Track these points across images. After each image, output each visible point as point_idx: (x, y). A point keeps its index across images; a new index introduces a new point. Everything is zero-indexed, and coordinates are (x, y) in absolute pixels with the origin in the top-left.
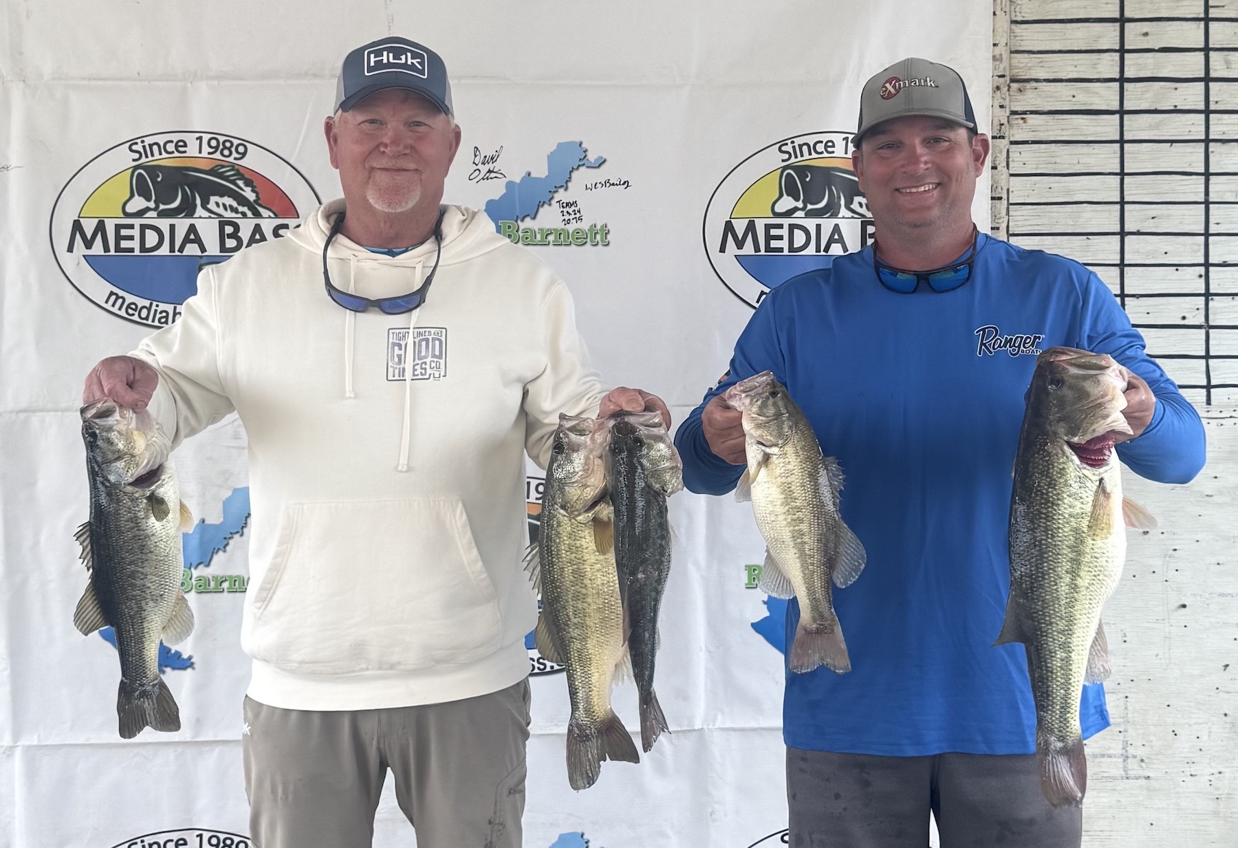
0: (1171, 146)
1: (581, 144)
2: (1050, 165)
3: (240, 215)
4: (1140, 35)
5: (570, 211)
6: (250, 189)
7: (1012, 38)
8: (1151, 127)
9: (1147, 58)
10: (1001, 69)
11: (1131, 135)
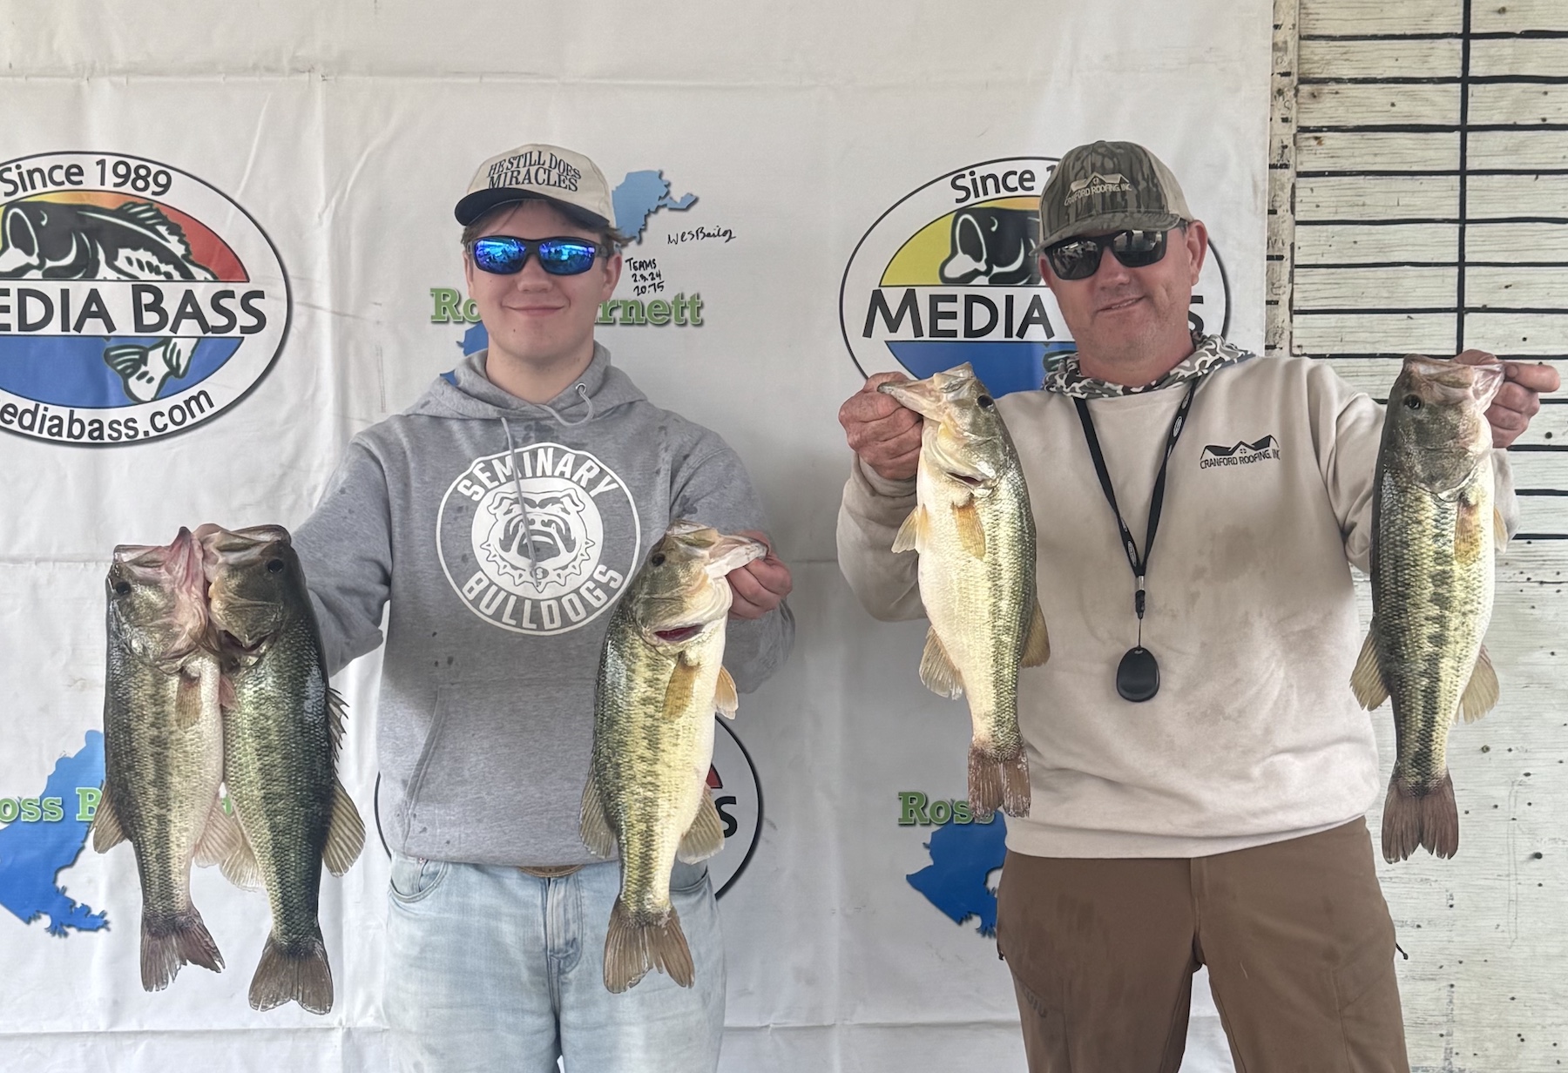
0: (1537, 178)
1: (661, 175)
2: (1356, 208)
3: (162, 277)
4: (1494, 11)
5: (646, 273)
6: (176, 238)
7: (1302, 16)
8: (1507, 151)
9: (1504, 47)
10: (1285, 64)
11: (1477, 163)
